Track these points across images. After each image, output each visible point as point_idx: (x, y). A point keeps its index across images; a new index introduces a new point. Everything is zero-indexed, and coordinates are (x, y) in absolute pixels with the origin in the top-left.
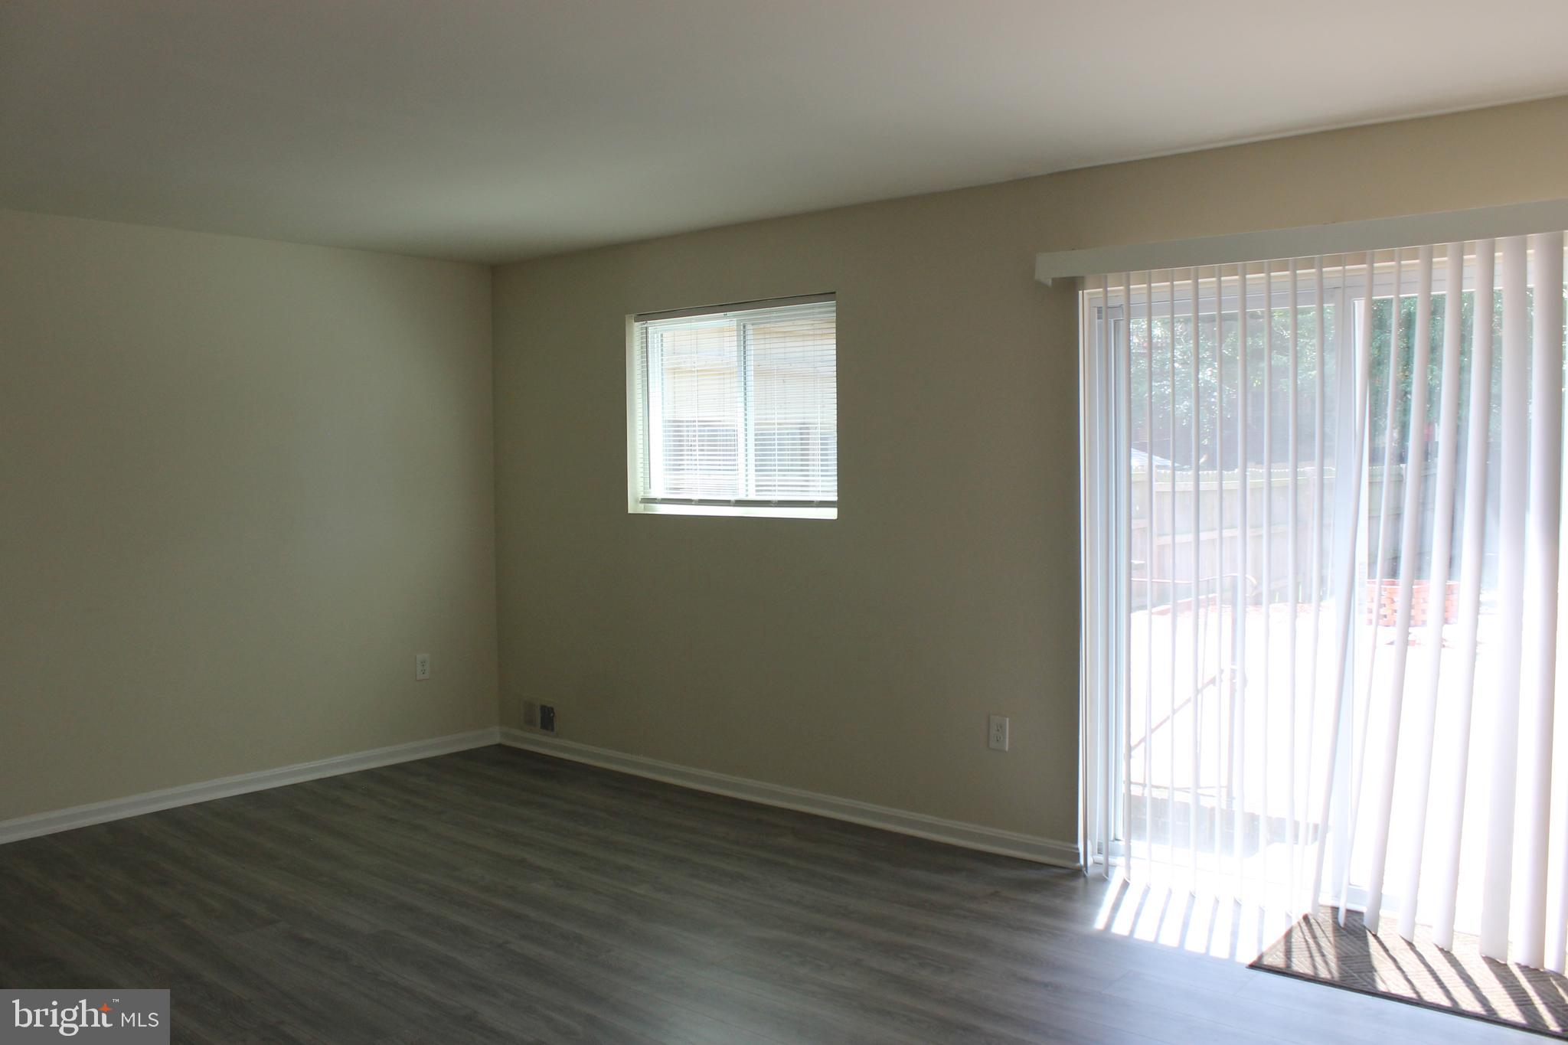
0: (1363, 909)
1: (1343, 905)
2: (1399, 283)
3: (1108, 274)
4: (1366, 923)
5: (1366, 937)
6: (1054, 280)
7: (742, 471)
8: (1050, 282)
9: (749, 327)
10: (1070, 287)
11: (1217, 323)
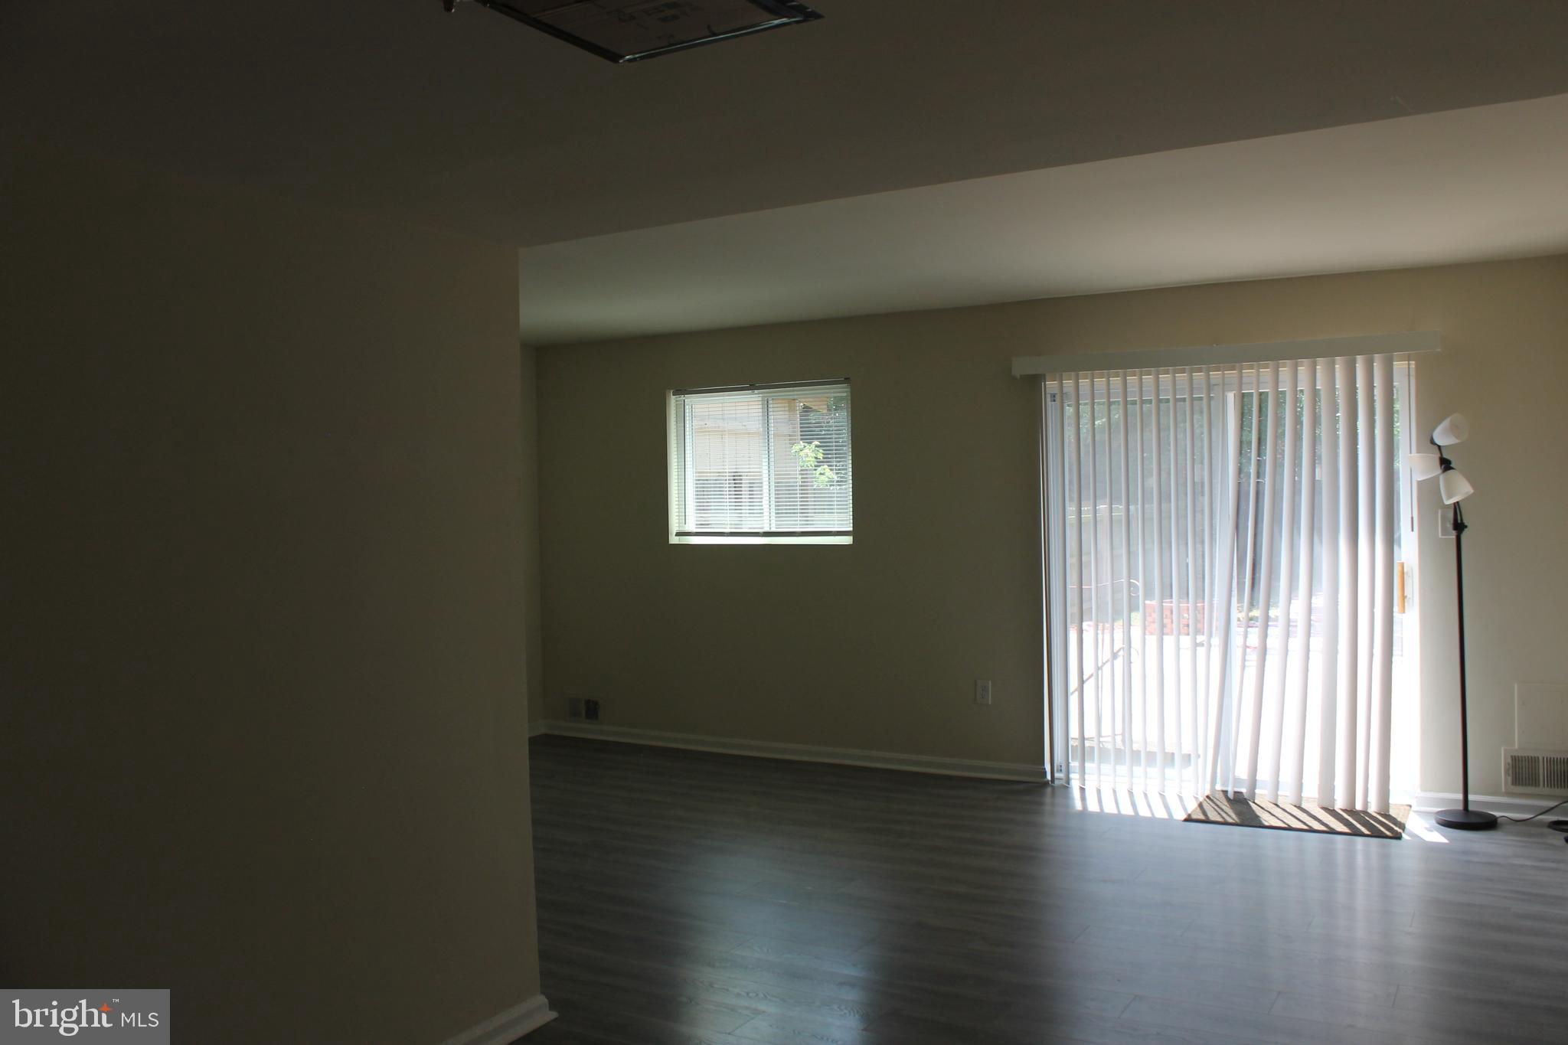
0: (1244, 790)
1: (1230, 790)
2: (1258, 383)
3: (1064, 374)
4: (1246, 797)
5: (1248, 803)
6: (1021, 376)
7: (766, 514)
8: (1018, 377)
9: (770, 402)
10: (1034, 382)
11: (1138, 406)
